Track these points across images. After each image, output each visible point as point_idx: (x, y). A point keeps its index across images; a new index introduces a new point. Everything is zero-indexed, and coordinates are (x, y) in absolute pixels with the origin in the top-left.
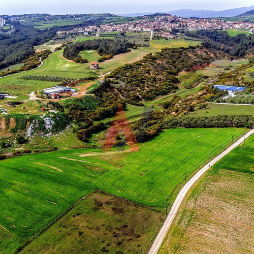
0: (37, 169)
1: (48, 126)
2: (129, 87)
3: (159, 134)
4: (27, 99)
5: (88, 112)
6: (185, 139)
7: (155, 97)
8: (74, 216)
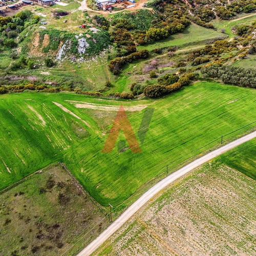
0: (23, 116)
1: (81, 50)
4: (77, 8)
5: (136, 32)
6: (211, 103)
7: (235, 16)
8: (16, 195)
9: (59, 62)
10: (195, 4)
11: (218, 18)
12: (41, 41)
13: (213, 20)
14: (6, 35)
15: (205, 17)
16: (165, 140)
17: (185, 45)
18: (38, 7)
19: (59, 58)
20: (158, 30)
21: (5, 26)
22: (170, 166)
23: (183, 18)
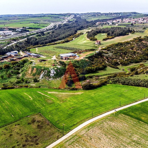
0: (22, 96)
1: (52, 75)
2: (114, 57)
3: (102, 86)
4: (51, 58)
5: (80, 69)
6: (115, 92)
7: (129, 64)
8: (16, 125)
9: (40, 80)
10: (109, 59)
11: (121, 65)
12: (32, 71)
13: (119, 66)
14: (15, 69)
15: (114, 64)
16: (92, 105)
17: (104, 75)
18: (32, 58)
19: (41, 78)
20: (90, 68)
21: (14, 65)
22: (94, 114)
23: (103, 64)
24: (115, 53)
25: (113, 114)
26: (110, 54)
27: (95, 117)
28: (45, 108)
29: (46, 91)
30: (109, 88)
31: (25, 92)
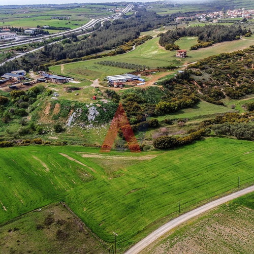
1: (91, 117)
2: (214, 81)
3: (195, 142)
4: (89, 85)
5: (146, 105)
6: (225, 154)
7: (244, 96)
8: (10, 231)
9: (68, 128)
10: (204, 85)
11: (227, 98)
12: (52, 110)
13: (222, 99)
14: (18, 106)
15: (214, 96)
16: (177, 184)
18: (51, 84)
19: (69, 124)
20: (168, 104)
21: (18, 98)
22: (182, 206)
23: (193, 95)
24: (216, 75)
25: (223, 206)
26: (207, 76)
27: (185, 213)
28: (76, 191)
29: (78, 153)
30: (211, 146)
31: (36, 154)
